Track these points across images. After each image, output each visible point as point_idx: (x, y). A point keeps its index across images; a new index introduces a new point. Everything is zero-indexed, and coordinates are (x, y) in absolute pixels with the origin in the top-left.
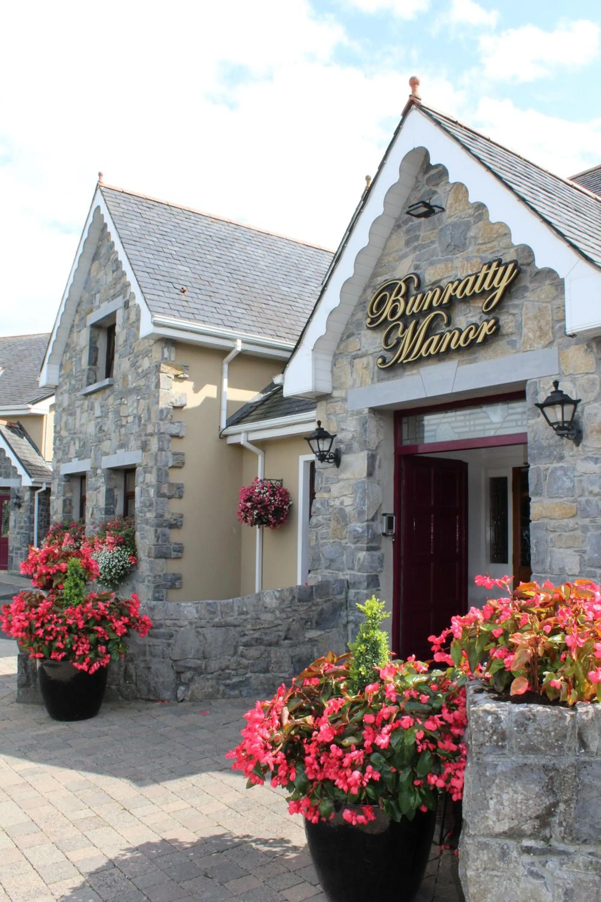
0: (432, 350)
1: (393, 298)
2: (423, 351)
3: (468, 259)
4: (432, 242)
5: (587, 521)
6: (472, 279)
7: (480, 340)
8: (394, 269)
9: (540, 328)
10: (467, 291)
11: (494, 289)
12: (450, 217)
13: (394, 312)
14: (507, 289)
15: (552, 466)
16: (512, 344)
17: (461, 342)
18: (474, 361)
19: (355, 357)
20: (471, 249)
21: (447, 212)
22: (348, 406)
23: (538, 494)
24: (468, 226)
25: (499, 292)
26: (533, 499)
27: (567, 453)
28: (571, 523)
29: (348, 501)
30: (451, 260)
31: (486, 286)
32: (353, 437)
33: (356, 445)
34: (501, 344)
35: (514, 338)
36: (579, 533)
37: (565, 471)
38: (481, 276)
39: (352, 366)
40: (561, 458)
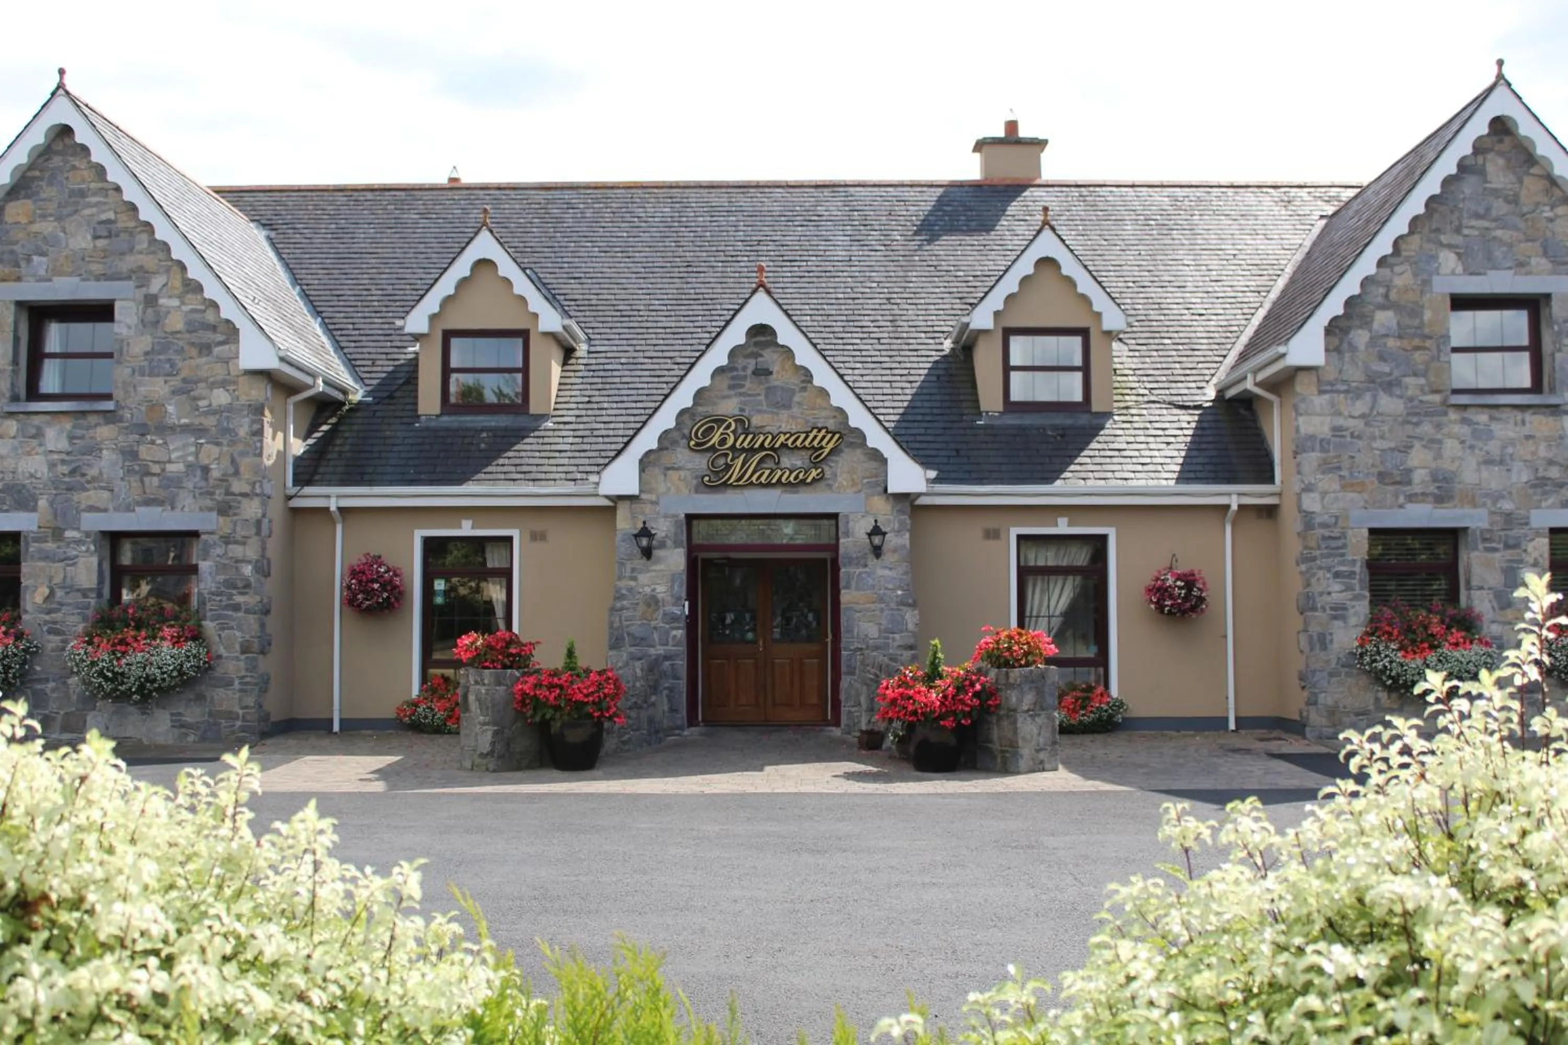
0: (763, 479)
1: (721, 430)
2: (754, 479)
3: (793, 417)
4: (759, 395)
5: (883, 605)
6: (803, 436)
7: (809, 480)
8: (715, 404)
9: (853, 480)
10: (798, 443)
11: (822, 448)
12: (777, 380)
13: (723, 441)
14: (831, 450)
15: (858, 571)
16: (830, 486)
17: (792, 479)
18: (797, 492)
19: (668, 469)
20: (795, 410)
21: (774, 376)
22: (660, 509)
23: (848, 587)
24: (793, 392)
25: (827, 451)
26: (843, 592)
27: (870, 563)
28: (873, 606)
29: (660, 589)
30: (777, 414)
31: (815, 443)
32: (666, 536)
33: (669, 543)
34: (822, 484)
35: (830, 482)
36: (878, 613)
37: (869, 574)
38: (811, 436)
39: (665, 475)
40: (866, 566)
